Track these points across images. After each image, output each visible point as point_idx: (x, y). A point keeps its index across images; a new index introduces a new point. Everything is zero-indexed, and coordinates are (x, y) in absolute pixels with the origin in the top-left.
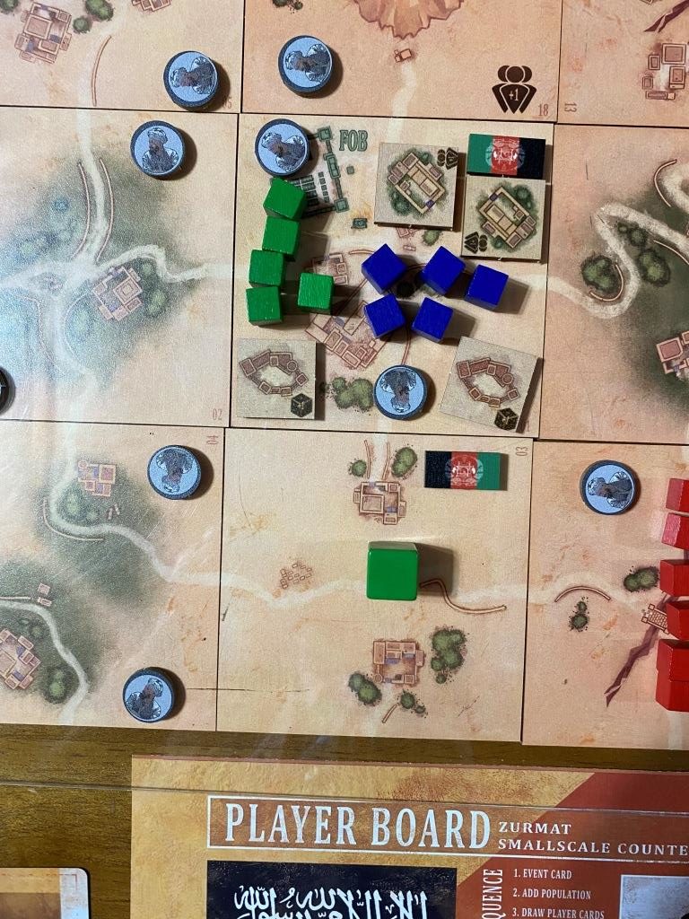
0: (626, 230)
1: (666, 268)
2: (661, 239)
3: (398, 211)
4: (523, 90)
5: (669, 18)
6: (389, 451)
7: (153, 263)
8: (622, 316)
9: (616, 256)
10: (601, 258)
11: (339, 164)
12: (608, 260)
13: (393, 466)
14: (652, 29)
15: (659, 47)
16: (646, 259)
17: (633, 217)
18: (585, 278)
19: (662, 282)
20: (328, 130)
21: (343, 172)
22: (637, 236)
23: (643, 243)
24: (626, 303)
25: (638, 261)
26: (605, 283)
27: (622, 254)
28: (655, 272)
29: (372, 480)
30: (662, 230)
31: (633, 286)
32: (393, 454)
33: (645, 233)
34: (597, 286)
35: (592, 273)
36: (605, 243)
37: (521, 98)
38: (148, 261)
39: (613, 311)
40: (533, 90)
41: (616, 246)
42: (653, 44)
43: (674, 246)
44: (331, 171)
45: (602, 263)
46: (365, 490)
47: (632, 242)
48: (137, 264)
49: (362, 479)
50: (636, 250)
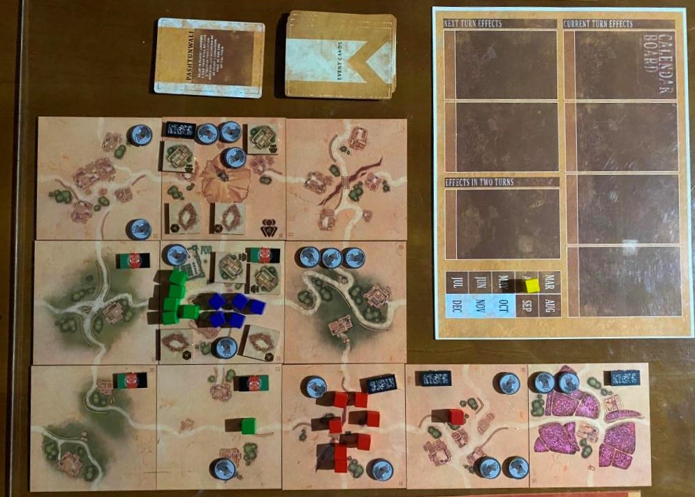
0: (314, 280)
1: (331, 295)
2: (328, 283)
3: (224, 278)
4: (272, 228)
5: (327, 200)
6: (224, 371)
7: (127, 300)
8: (314, 314)
9: (311, 291)
10: (305, 291)
11: (201, 259)
12: (308, 293)
13: (226, 377)
14: (321, 204)
15: (324, 211)
16: (323, 291)
17: (317, 275)
18: (300, 300)
19: (330, 300)
20: (196, 246)
21: (203, 263)
22: (319, 282)
23: (322, 285)
24: (316, 309)
25: (320, 292)
26: (307, 301)
27: (313, 290)
28: (327, 296)
29: (217, 383)
30: (329, 280)
31: (318, 302)
32: (226, 373)
33: (322, 281)
34: (304, 302)
35: (302, 297)
36: (307, 286)
37: (272, 231)
38: (124, 300)
39: (311, 312)
40: (276, 228)
41: (311, 287)
42: (321, 209)
43: (333, 286)
44: (198, 262)
45: (306, 294)
46: (215, 388)
47: (318, 285)
48: (121, 301)
49: (213, 384)
50: (319, 288)
